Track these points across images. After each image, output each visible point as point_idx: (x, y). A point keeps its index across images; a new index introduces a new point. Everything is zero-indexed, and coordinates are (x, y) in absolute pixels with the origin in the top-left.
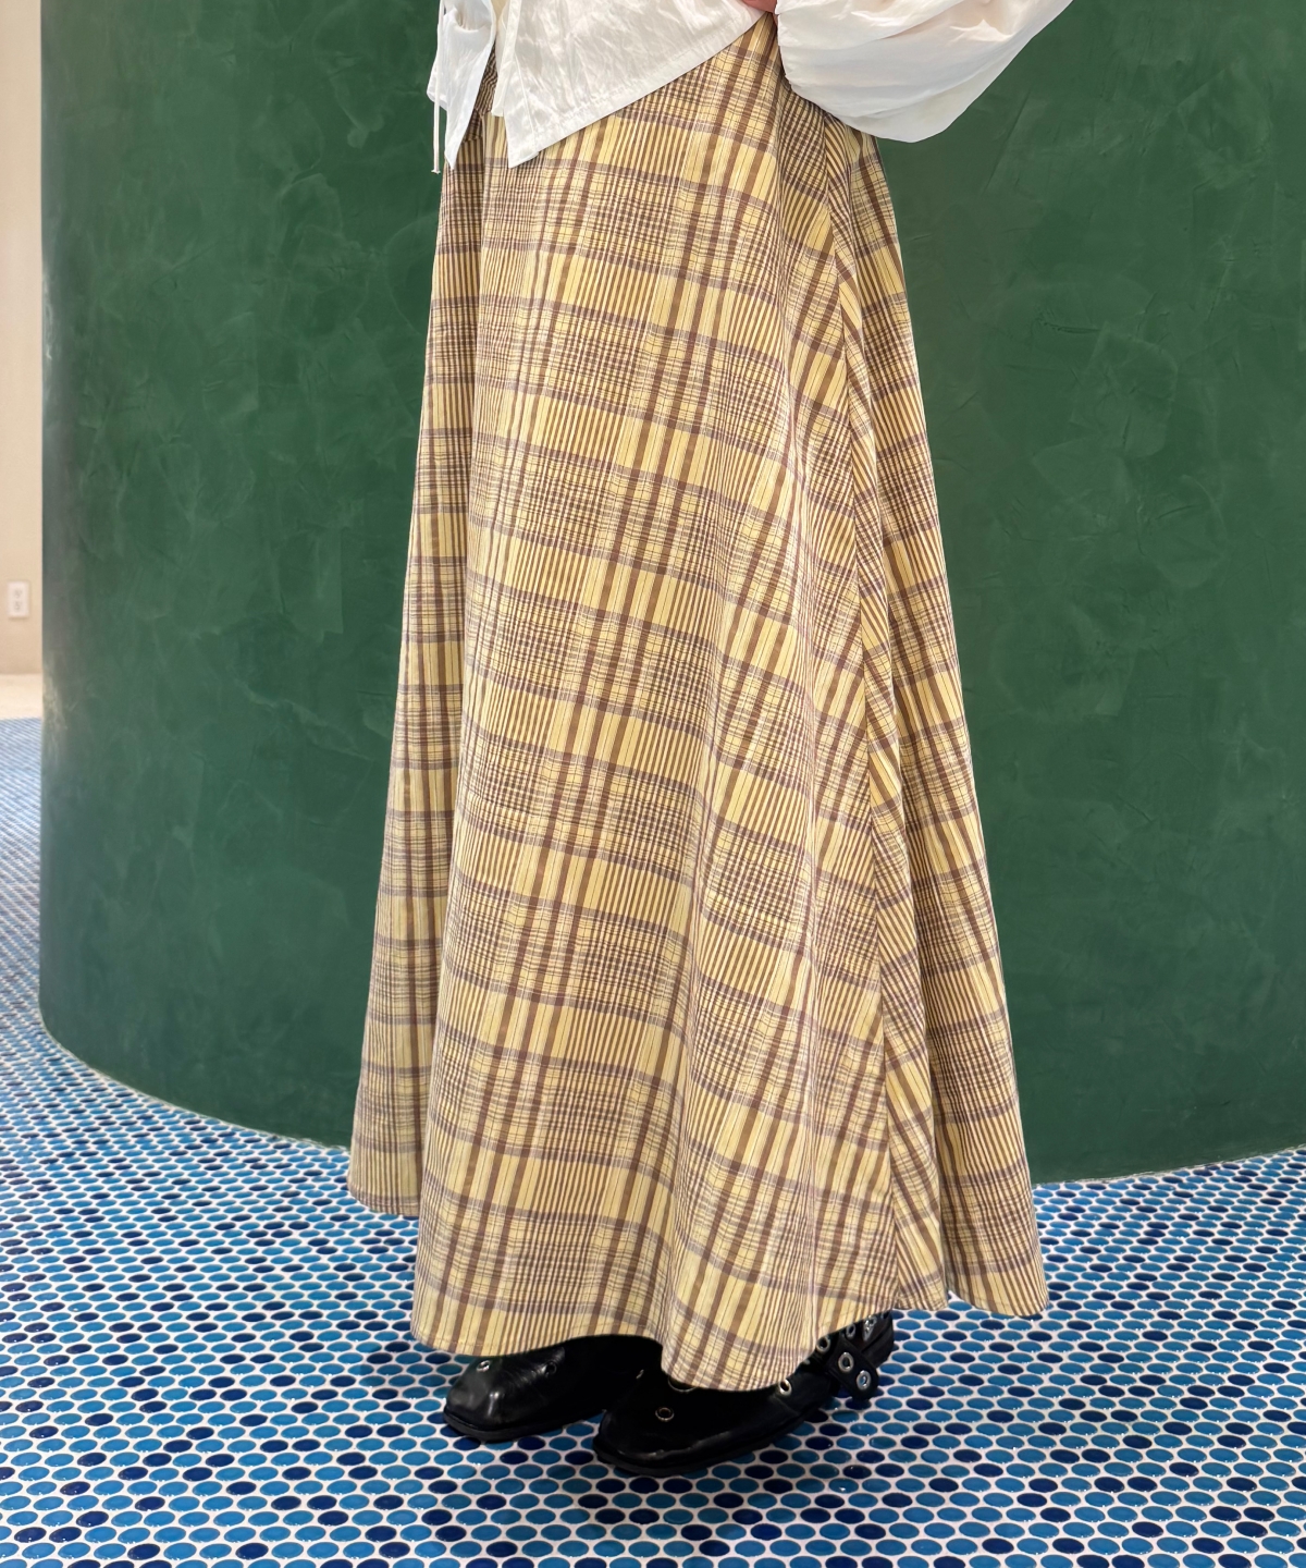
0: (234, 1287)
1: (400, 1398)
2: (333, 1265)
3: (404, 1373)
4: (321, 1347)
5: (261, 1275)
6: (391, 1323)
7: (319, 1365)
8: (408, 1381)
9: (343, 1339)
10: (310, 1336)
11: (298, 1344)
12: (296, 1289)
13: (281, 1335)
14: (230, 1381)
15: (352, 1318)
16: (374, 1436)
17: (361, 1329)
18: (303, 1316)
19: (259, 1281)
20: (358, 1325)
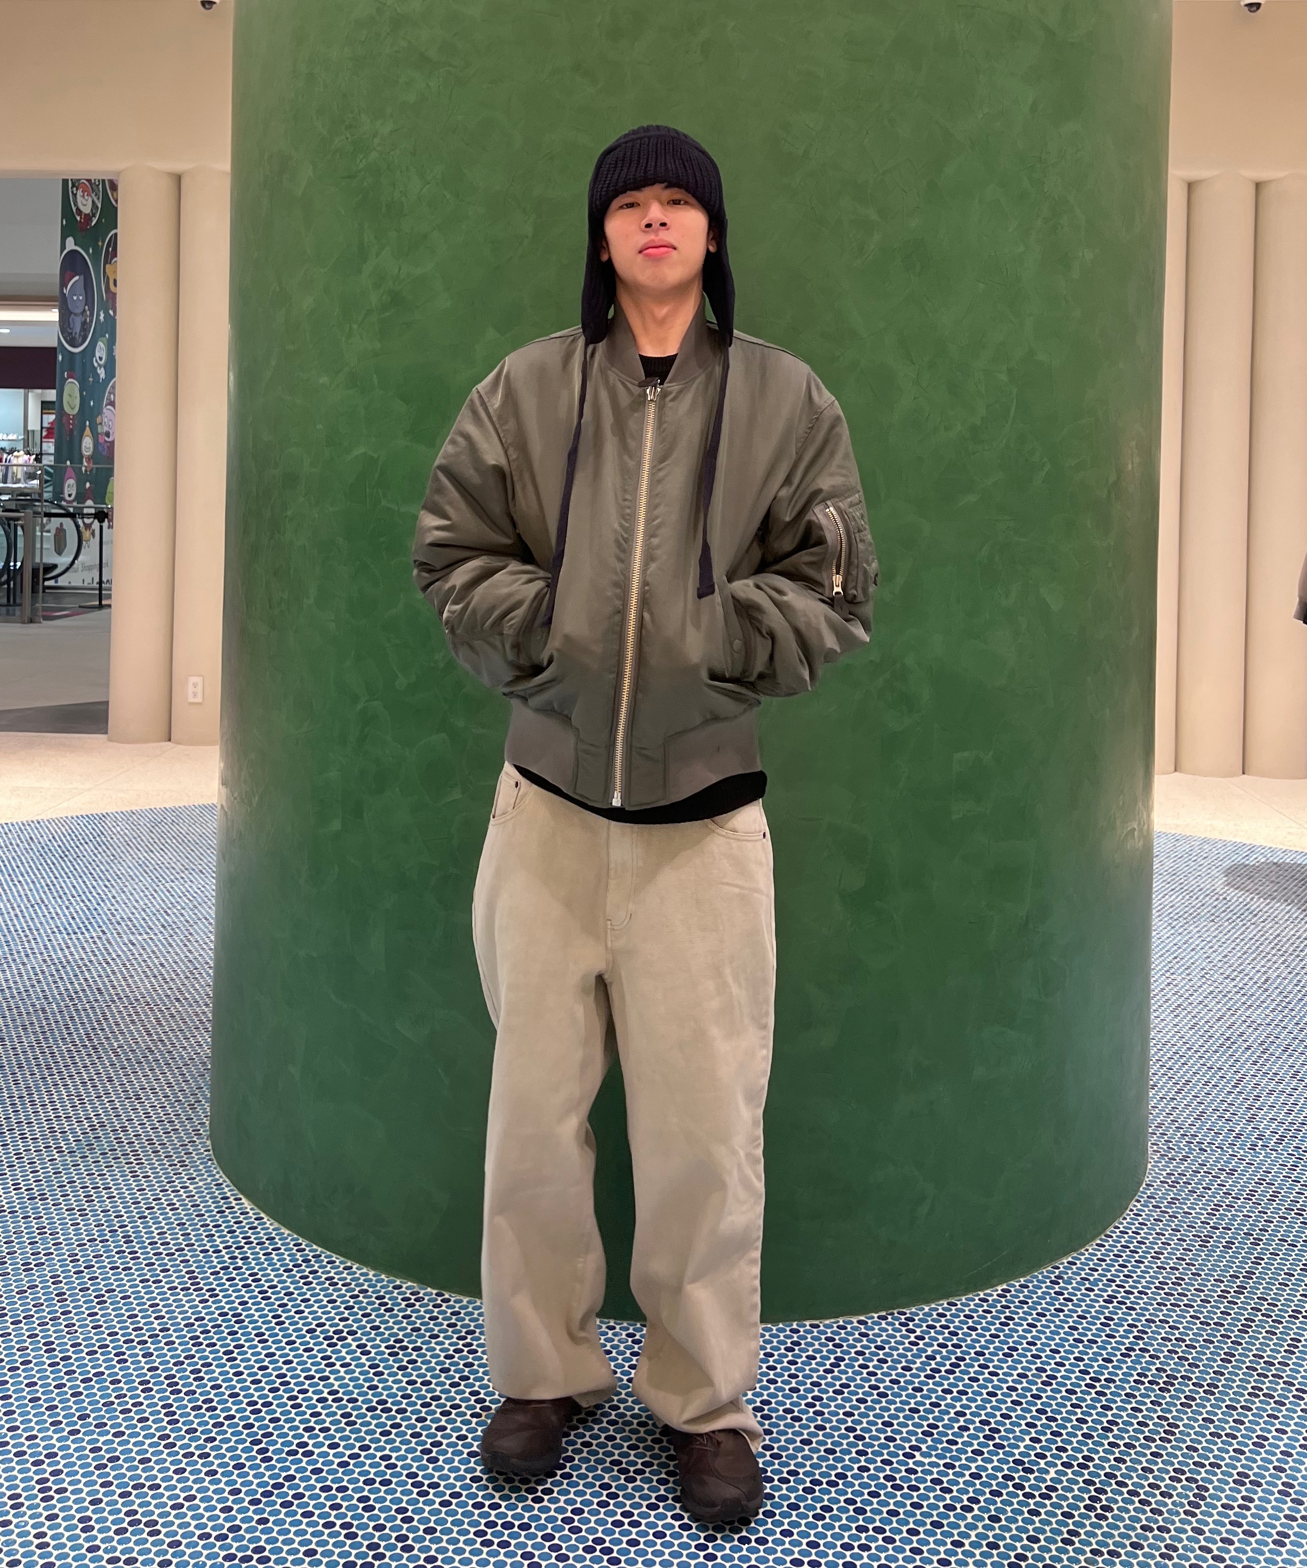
0: (313, 1377)
1: (393, 1461)
2: (368, 1364)
3: (397, 1444)
4: (355, 1423)
5: (328, 1369)
6: (395, 1408)
7: (354, 1436)
8: (398, 1449)
9: (368, 1419)
10: (350, 1415)
11: (344, 1421)
12: (346, 1381)
13: (335, 1414)
14: (305, 1445)
15: (374, 1404)
16: (377, 1485)
17: (378, 1412)
18: (349, 1401)
19: (327, 1374)
20: (376, 1409)
